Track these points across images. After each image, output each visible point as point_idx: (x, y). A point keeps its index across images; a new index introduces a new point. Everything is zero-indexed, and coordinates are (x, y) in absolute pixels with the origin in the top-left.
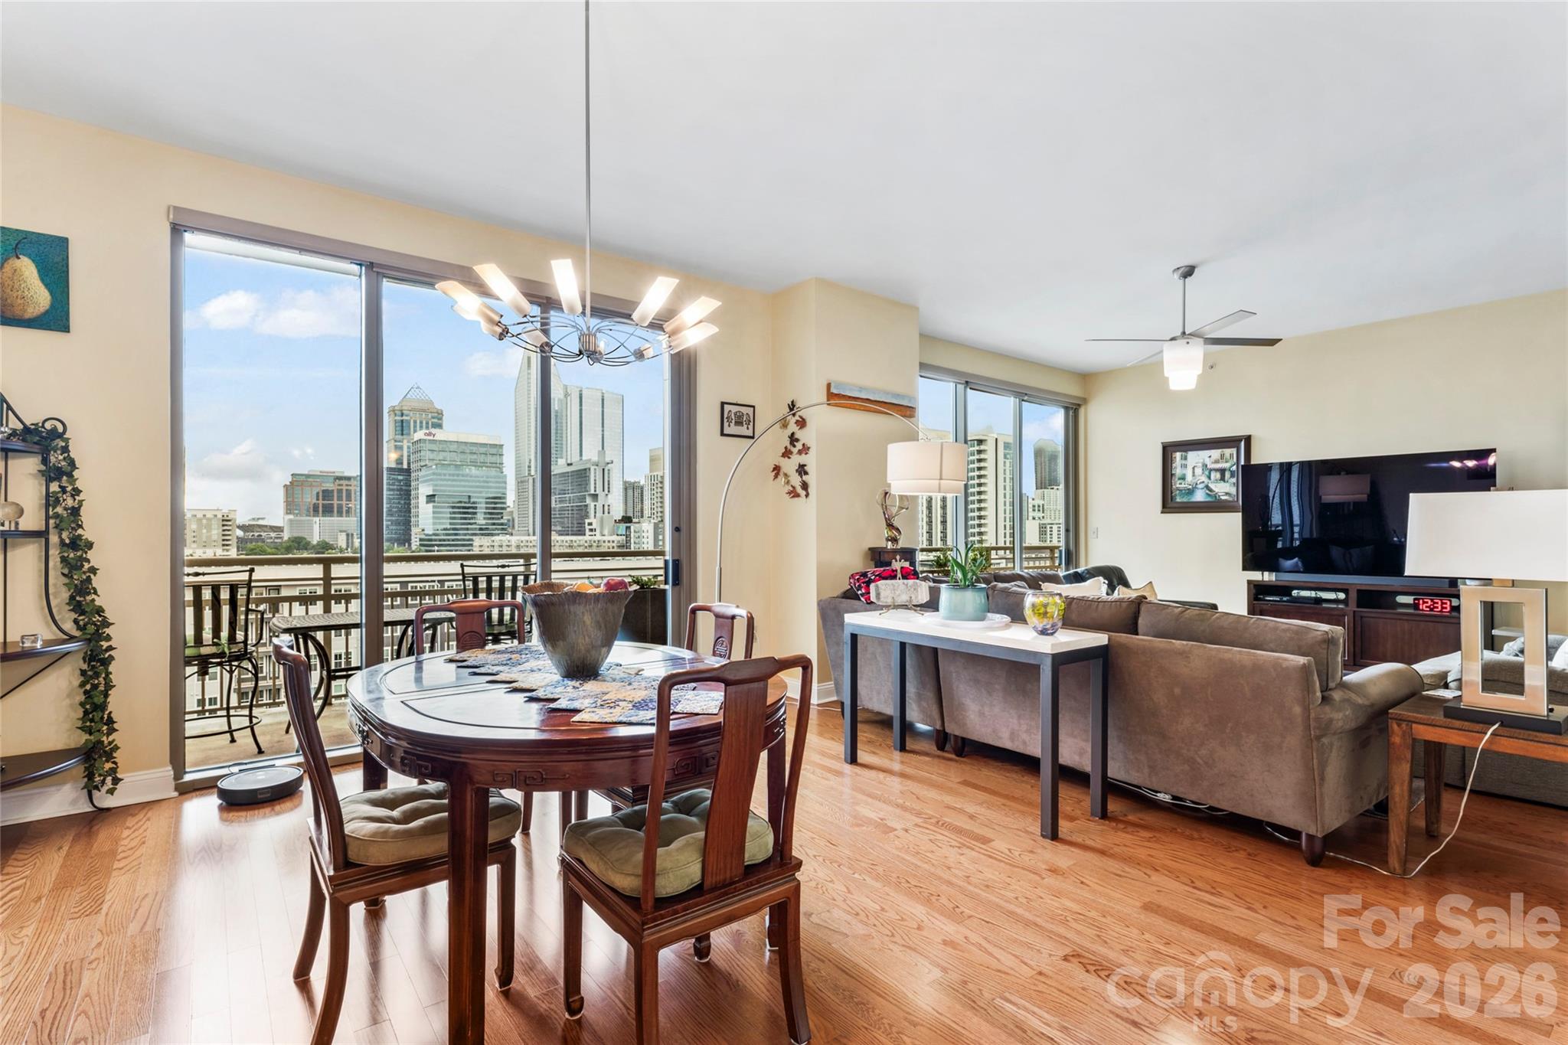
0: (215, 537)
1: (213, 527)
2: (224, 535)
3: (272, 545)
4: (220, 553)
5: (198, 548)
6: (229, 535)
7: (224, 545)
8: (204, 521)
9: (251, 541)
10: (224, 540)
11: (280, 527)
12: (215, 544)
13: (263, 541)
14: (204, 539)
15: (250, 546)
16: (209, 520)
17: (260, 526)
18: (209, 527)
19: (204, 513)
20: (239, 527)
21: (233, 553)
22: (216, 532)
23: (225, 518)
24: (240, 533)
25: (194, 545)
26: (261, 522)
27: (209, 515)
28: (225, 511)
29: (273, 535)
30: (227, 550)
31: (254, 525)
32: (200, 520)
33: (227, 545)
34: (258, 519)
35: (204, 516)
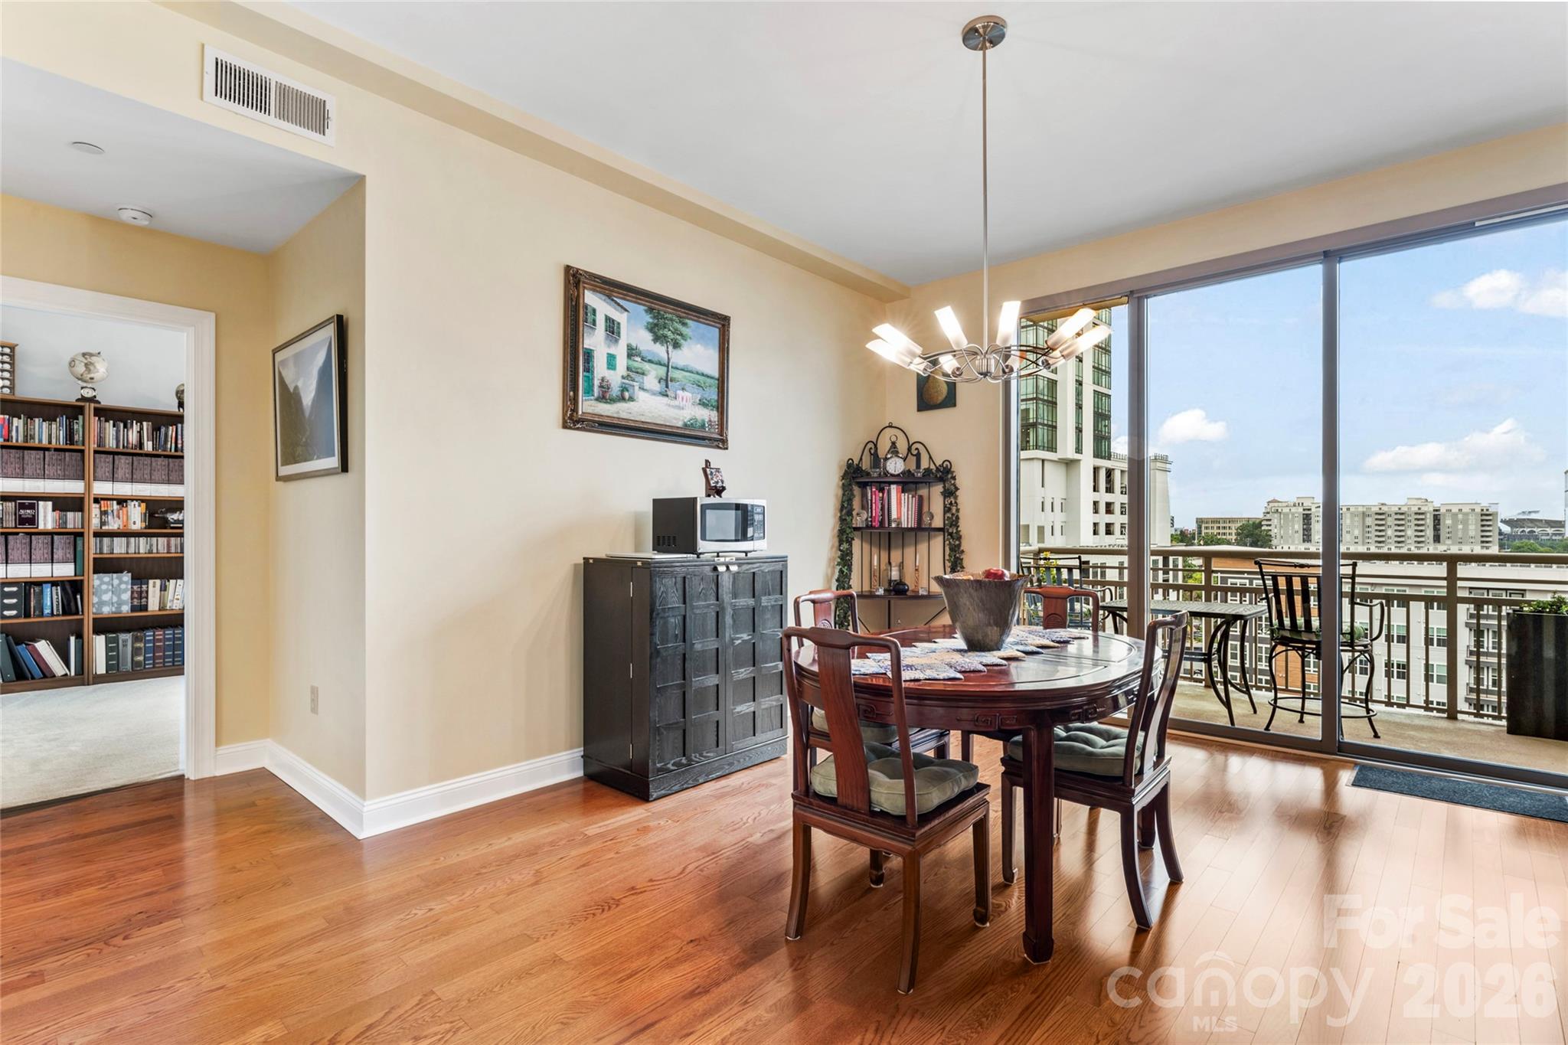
0: (1472, 533)
1: (1470, 522)
2: (1482, 531)
3: (1549, 543)
4: (1478, 550)
5: (1453, 544)
6: (1490, 531)
7: (1483, 542)
8: (1460, 516)
9: (1521, 537)
10: (1482, 536)
11: (1561, 522)
12: (1473, 540)
13: (1536, 538)
14: (1460, 536)
15: (1517, 543)
16: (1466, 514)
17: (1532, 521)
18: (1465, 523)
19: (1460, 507)
20: (1504, 522)
21: (1494, 550)
22: (1474, 529)
23: (1485, 512)
24: (1506, 529)
25: (1449, 542)
26: (1533, 516)
27: (1466, 509)
28: (1485, 504)
29: (1550, 531)
30: (1487, 548)
31: (1524, 520)
32: (1456, 515)
33: (1487, 542)
34: (1530, 512)
35: (1460, 510)
